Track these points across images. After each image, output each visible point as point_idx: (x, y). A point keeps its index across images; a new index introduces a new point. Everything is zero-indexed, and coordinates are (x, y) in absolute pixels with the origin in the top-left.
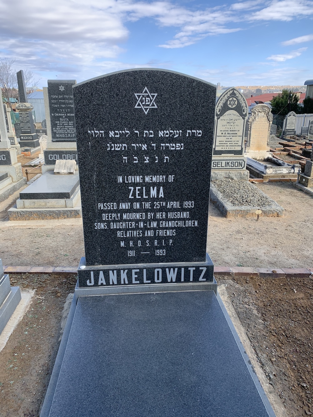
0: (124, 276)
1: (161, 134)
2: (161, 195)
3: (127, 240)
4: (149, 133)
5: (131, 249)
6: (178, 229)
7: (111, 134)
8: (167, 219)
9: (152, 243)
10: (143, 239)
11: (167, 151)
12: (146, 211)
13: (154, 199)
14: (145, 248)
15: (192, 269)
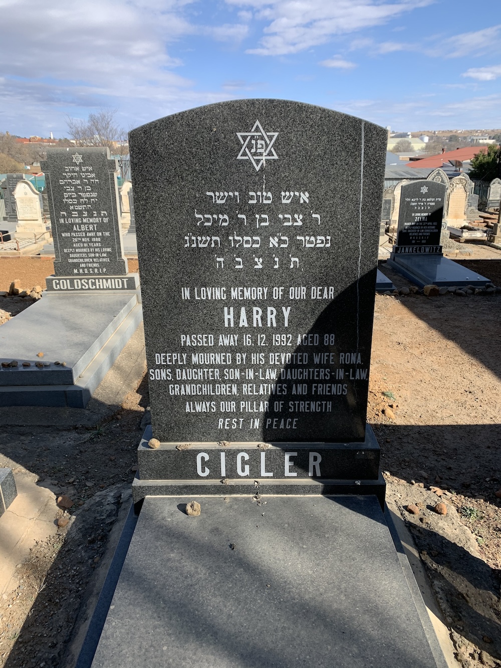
0: (411, 249)
1: (428, 200)
2: (426, 220)
3: (413, 236)
4: (424, 200)
5: (414, 240)
6: (431, 233)
7: (412, 200)
8: (427, 229)
9: (421, 237)
10: (418, 236)
11: (429, 205)
12: (421, 226)
13: (424, 222)
14: (418, 240)
15: (435, 248)
